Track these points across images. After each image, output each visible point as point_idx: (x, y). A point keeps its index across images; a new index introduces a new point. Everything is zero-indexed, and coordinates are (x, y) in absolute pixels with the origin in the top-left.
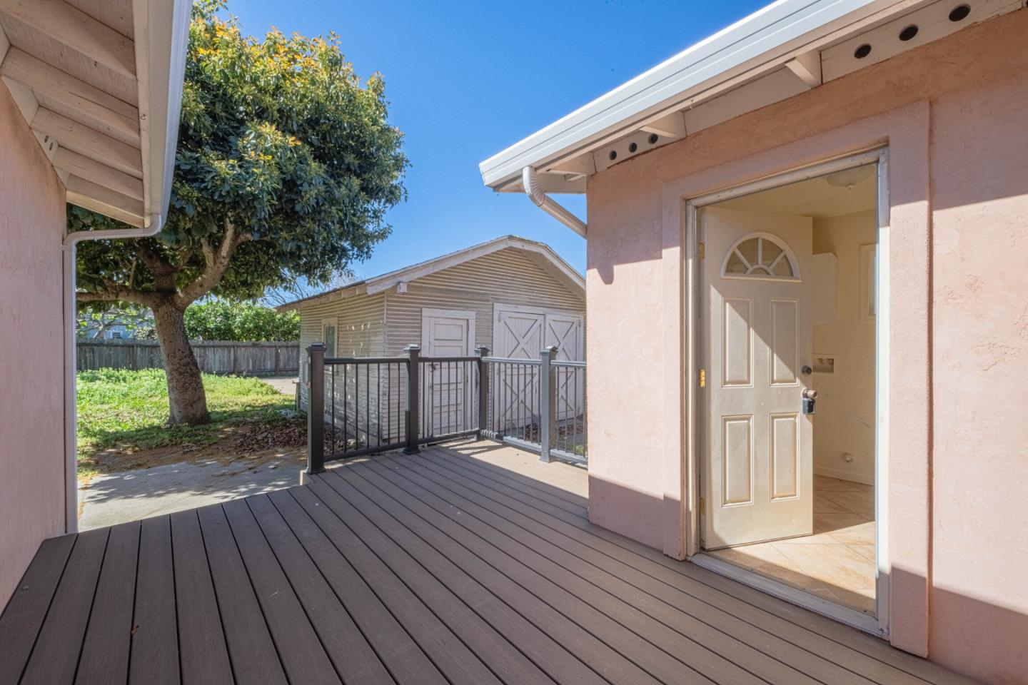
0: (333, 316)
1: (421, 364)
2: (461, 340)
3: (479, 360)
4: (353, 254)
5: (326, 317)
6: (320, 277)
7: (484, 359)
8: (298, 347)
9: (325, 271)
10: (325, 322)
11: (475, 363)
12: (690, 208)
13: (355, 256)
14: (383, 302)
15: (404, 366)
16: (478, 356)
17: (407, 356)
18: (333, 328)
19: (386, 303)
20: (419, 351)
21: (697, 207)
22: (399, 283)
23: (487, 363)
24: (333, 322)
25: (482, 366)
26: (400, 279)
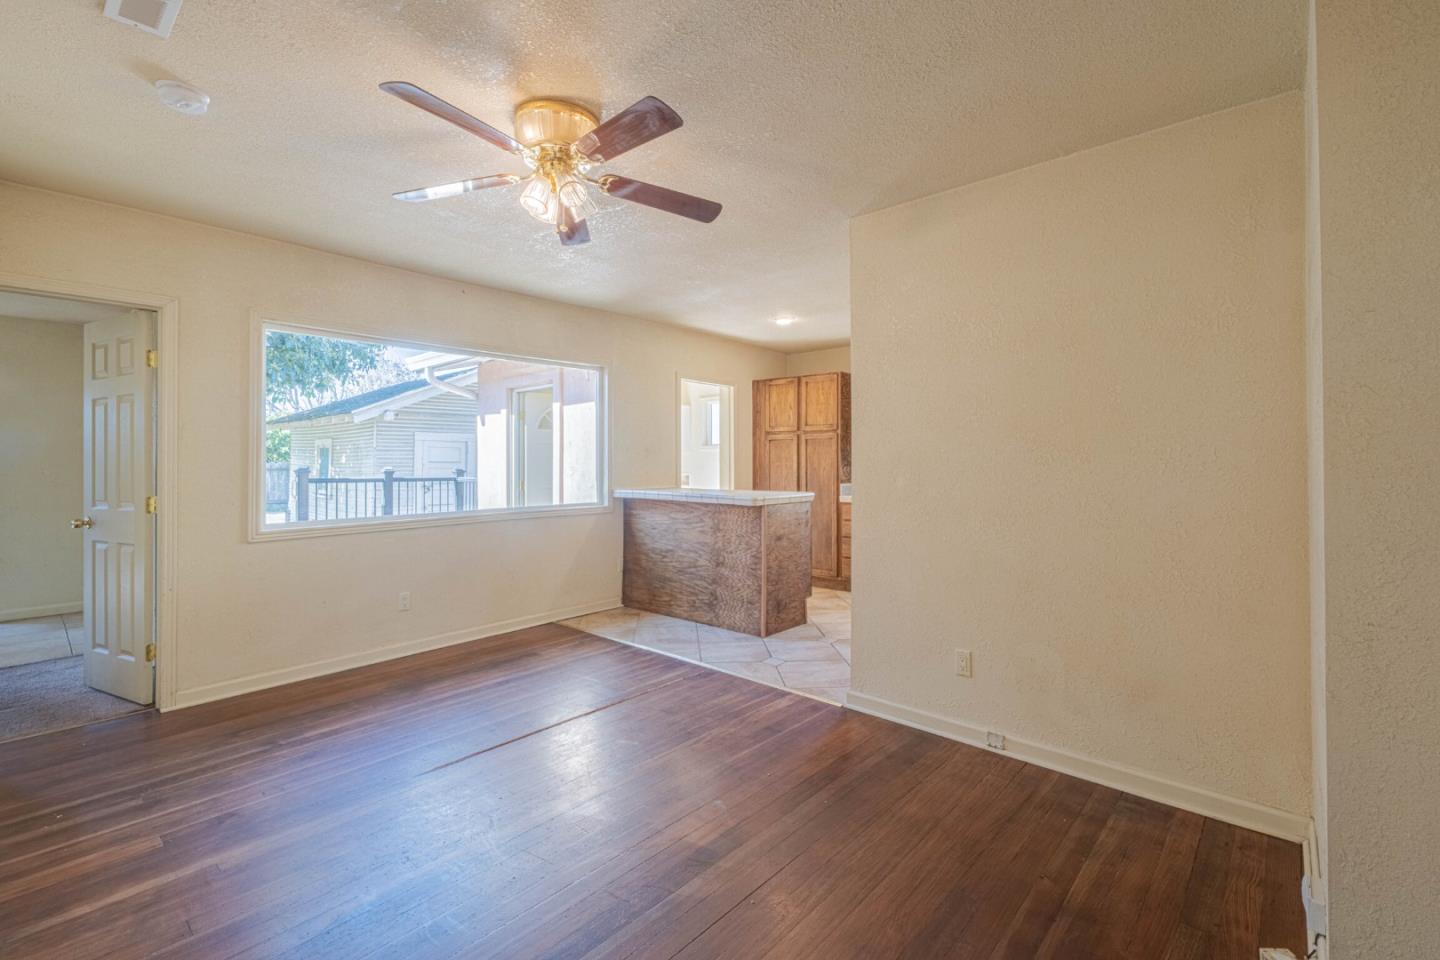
0: (328, 437)
1: (395, 484)
2: (460, 462)
3: (455, 480)
4: (354, 365)
5: (319, 438)
6: (317, 386)
7: (460, 479)
8: (287, 470)
9: (322, 380)
10: (318, 443)
11: (452, 485)
12: (514, 394)
13: (357, 367)
14: (372, 427)
15: (380, 485)
16: (455, 476)
17: (383, 476)
18: (327, 449)
19: (375, 429)
20: (393, 472)
21: (519, 393)
22: (386, 411)
23: (462, 483)
24: (328, 443)
25: (458, 485)
26: (387, 408)
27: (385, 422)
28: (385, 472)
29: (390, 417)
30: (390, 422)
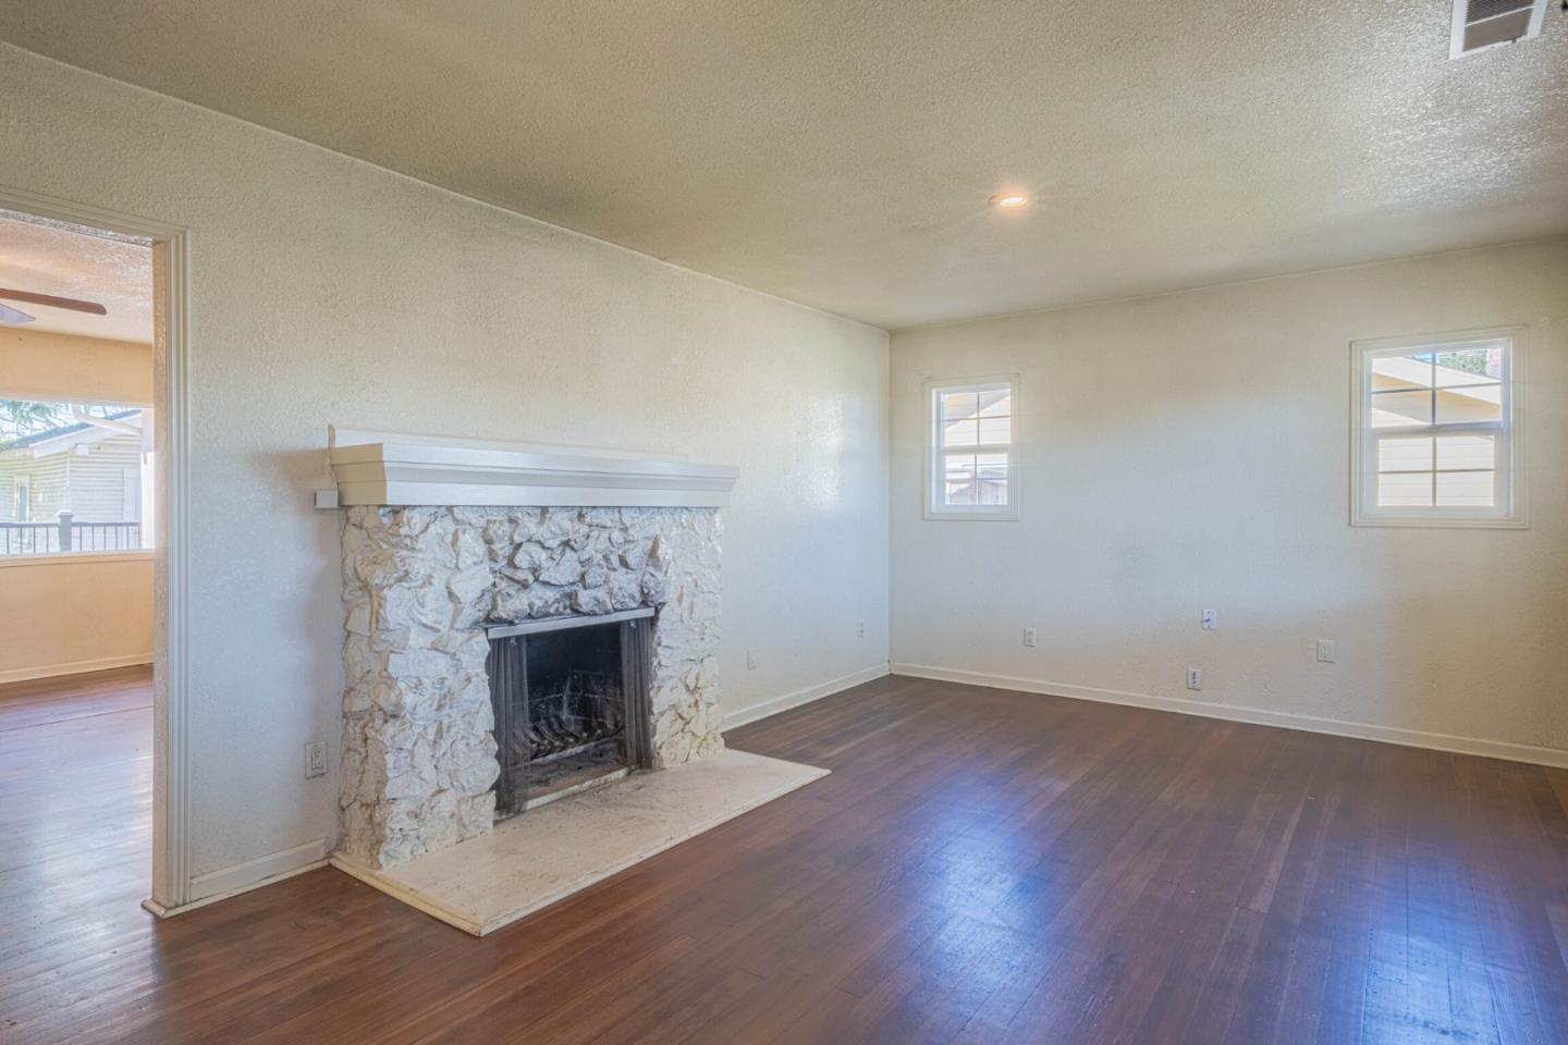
10: (18, 480)
15: (54, 532)
17: (58, 521)
18: (25, 487)
19: (68, 465)
20: (71, 516)
22: (77, 445)
24: (26, 480)
26: (79, 441)
27: (78, 457)
28: (60, 516)
29: (82, 450)
30: (84, 457)
